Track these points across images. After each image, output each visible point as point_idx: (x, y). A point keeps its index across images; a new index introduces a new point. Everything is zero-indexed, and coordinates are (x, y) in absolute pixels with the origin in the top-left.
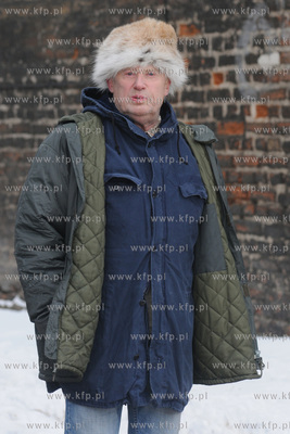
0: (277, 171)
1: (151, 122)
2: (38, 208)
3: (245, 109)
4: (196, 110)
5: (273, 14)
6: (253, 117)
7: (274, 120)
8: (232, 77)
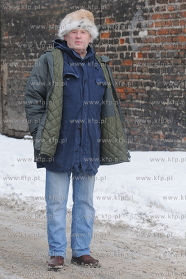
0: (146, 81)
1: (83, 53)
2: (34, 87)
3: (133, 55)
4: (113, 54)
5: (145, 14)
6: (136, 58)
7: (145, 59)
8: (128, 41)
